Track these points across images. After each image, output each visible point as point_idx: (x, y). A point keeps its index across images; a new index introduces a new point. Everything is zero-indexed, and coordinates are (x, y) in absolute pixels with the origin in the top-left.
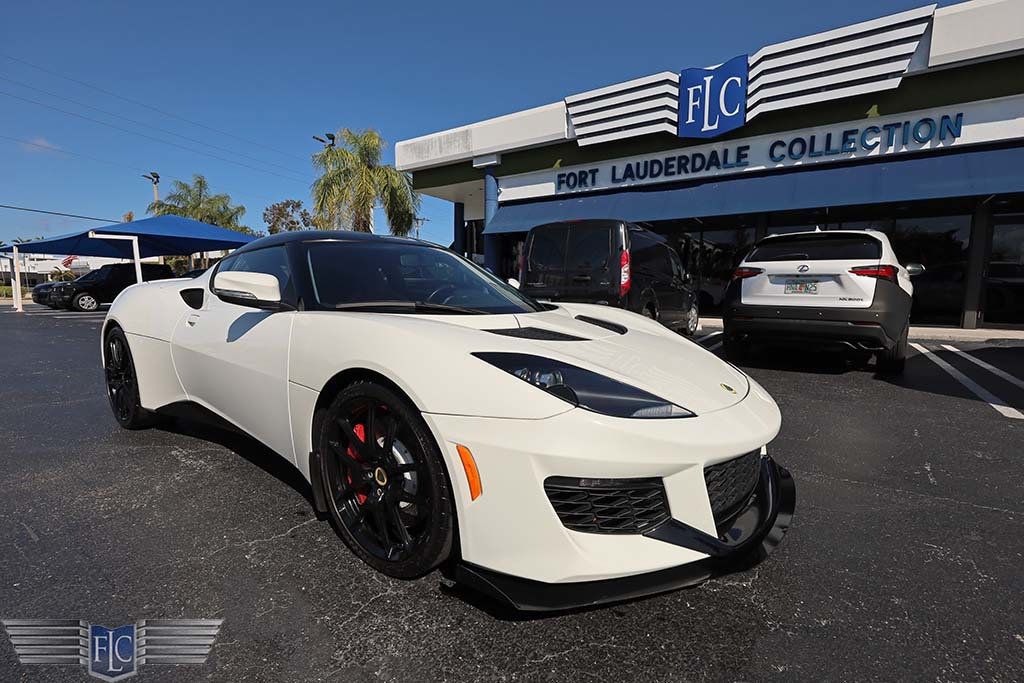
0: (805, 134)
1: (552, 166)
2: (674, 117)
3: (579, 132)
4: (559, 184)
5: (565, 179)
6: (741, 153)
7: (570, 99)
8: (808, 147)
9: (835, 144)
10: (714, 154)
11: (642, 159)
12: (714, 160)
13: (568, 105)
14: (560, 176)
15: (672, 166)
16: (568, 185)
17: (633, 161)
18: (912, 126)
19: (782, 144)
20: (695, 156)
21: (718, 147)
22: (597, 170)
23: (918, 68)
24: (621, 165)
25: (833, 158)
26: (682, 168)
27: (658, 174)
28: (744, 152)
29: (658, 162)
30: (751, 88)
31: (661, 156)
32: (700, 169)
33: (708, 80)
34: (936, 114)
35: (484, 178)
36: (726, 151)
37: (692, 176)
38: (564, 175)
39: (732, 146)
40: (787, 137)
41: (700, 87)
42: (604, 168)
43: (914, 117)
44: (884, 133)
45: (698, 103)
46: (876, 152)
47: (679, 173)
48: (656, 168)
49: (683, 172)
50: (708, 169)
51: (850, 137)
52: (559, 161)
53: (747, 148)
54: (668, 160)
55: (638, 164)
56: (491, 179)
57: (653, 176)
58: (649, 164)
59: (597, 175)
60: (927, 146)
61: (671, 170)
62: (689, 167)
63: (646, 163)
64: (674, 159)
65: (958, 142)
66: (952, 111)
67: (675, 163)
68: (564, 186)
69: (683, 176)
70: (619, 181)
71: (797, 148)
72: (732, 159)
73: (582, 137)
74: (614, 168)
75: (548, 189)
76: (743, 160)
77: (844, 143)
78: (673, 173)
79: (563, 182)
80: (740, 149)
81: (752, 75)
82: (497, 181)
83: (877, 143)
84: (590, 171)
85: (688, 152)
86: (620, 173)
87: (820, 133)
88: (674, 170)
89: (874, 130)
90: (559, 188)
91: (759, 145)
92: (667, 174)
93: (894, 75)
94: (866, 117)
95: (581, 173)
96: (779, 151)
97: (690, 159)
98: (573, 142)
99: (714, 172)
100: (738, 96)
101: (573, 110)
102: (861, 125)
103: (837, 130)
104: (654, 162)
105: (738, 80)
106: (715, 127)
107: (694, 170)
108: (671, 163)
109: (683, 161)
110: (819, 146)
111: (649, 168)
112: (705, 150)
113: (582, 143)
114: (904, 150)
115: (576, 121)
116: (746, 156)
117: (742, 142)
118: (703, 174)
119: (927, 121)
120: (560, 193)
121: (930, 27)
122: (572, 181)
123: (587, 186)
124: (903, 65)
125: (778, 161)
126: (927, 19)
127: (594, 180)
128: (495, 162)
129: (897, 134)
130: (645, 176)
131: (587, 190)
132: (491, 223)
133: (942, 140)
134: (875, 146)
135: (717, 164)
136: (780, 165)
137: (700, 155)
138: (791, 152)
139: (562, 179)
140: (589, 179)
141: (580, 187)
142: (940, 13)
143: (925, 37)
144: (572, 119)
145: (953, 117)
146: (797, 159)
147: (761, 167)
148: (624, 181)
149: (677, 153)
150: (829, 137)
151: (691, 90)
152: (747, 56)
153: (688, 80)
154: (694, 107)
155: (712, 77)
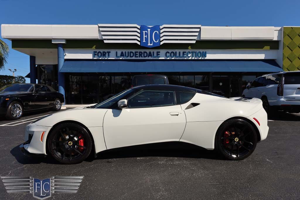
0: (174, 51)
1: (91, 47)
2: (139, 39)
3: (104, 37)
4: (94, 55)
5: (97, 53)
6: (158, 54)
7: (100, 25)
8: (175, 54)
9: (181, 55)
10: (150, 53)
11: (127, 51)
12: (150, 55)
13: (99, 27)
16: (98, 55)
18: (197, 52)
19: (169, 53)
20: (144, 52)
21: (152, 51)
22: (110, 52)
23: (198, 39)
24: (119, 52)
25: (181, 59)
26: (140, 55)
27: (132, 57)
28: (158, 53)
29: (132, 52)
30: (161, 35)
31: (134, 51)
33: (149, 30)
35: (58, 48)
37: (143, 58)
38: (96, 52)
39: (155, 51)
40: (170, 51)
41: (147, 32)
42: (113, 52)
43: (197, 51)
44: (191, 53)
45: (146, 36)
46: (190, 58)
47: (140, 57)
48: (132, 55)
49: (141, 57)
50: (148, 57)
51: (185, 53)
52: (95, 46)
53: (159, 52)
54: (136, 52)
55: (125, 52)
56: (61, 49)
57: (131, 57)
59: (110, 54)
60: (200, 58)
61: (137, 56)
62: (143, 55)
63: (128, 52)
64: (137, 52)
65: (206, 58)
66: (204, 51)
67: (138, 53)
68: (96, 56)
69: (141, 58)
70: (119, 57)
71: (172, 54)
72: (155, 55)
73: (105, 39)
74: (117, 52)
75: (90, 56)
76: (159, 56)
77: (183, 55)
79: (96, 54)
80: (158, 52)
81: (161, 31)
82: (64, 50)
84: (107, 52)
85: (143, 51)
86: (119, 54)
87: (178, 51)
88: (138, 55)
89: (190, 53)
90: (94, 56)
91: (163, 52)
92: (136, 57)
93: (194, 40)
94: (188, 49)
95: (103, 52)
96: (168, 54)
97: (143, 53)
98: (102, 41)
99: (150, 58)
100: (158, 37)
101: (101, 29)
102: (187, 51)
103: (182, 51)
104: (131, 52)
105: (158, 32)
106: (152, 45)
107: (144, 57)
108: (136, 53)
109: (141, 53)
110: (178, 55)
111: (129, 54)
112: (148, 51)
113: (105, 42)
114: (196, 59)
115: (103, 33)
117: (158, 50)
118: (147, 58)
119: (200, 52)
120: (94, 58)
121: (200, 30)
122: (100, 54)
123: (106, 57)
124: (195, 38)
125: (168, 57)
126: (200, 28)
127: (109, 55)
128: (64, 42)
129: (194, 54)
130: (128, 56)
131: (106, 58)
132: (62, 68)
133: (203, 57)
134: (190, 57)
135: (151, 56)
136: (168, 58)
137: (146, 52)
138: (171, 55)
139: (96, 53)
140: (107, 55)
141: (103, 57)
142: (202, 27)
143: (200, 32)
144: (101, 33)
145: (204, 52)
146: (173, 58)
147: (163, 58)
148: (120, 57)
149: (139, 51)
150: (180, 53)
151: (144, 32)
152: (159, 26)
153: (143, 28)
154: (145, 37)
155: (150, 29)
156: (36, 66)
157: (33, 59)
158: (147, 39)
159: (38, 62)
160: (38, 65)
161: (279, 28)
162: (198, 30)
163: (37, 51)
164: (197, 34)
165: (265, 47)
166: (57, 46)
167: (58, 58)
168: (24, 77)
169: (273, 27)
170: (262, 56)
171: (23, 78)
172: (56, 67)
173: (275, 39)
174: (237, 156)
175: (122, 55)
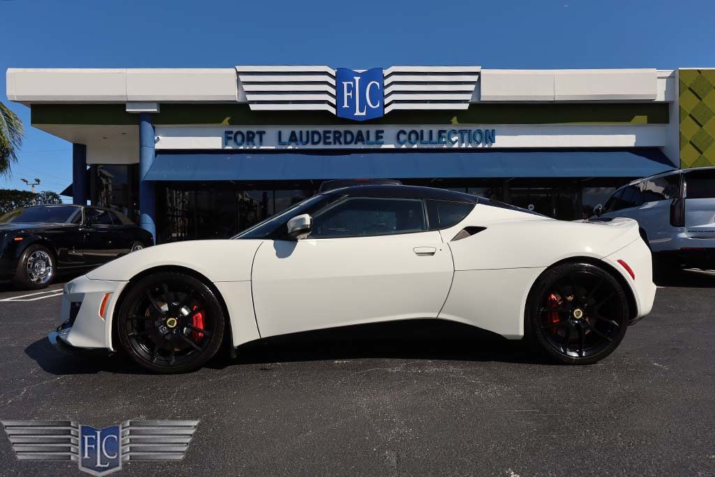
0: (418, 128)
1: (220, 121)
2: (333, 101)
3: (250, 98)
4: (227, 139)
5: (232, 136)
7: (240, 69)
8: (419, 136)
9: (435, 138)
10: (360, 133)
11: (305, 129)
12: (360, 138)
13: (239, 73)
14: (228, 133)
15: (329, 138)
16: (235, 140)
17: (297, 129)
18: (473, 132)
19: (404, 132)
20: (346, 132)
21: (364, 129)
22: (264, 132)
23: (475, 100)
24: (286, 131)
25: (434, 147)
26: (337, 140)
27: (317, 143)
28: (380, 135)
29: (318, 133)
30: (387, 91)
31: (321, 129)
32: (350, 143)
33: (357, 79)
34: (483, 128)
35: (139, 124)
36: (368, 132)
37: (344, 147)
38: (231, 132)
39: (373, 129)
40: (408, 129)
41: (352, 83)
42: (271, 132)
43: (473, 128)
44: (459, 134)
45: (351, 94)
46: (456, 146)
47: (335, 143)
48: (316, 138)
49: (337, 143)
50: (356, 143)
51: (443, 134)
52: (228, 119)
53: (382, 132)
54: (325, 132)
55: (301, 132)
56: (147, 126)
57: (313, 143)
58: (310, 132)
59: (264, 137)
60: (480, 146)
61: (328, 141)
62: (342, 140)
63: (308, 132)
64: (329, 132)
65: (494, 145)
66: (490, 127)
67: (331, 135)
68: (232, 142)
69: (337, 146)
70: (284, 144)
71: (413, 137)
72: (372, 138)
73: (253, 102)
74: (280, 133)
75: (215, 142)
76: (381, 140)
77: (439, 138)
78: (330, 143)
79: (230, 138)
80: (378, 132)
81: (387, 82)
82: (154, 128)
83: (456, 141)
84: (258, 132)
85: (342, 129)
86: (285, 138)
87: (426, 129)
88: (331, 140)
89: (455, 132)
90: (225, 143)
91: (390, 131)
92: (325, 143)
93: (465, 101)
94: (451, 123)
95: (248, 133)
96: (403, 137)
97: (343, 133)
98: (246, 105)
99: (360, 146)
100: (378, 95)
101: (243, 78)
102: (448, 128)
103: (435, 129)
104: (314, 133)
105: (378, 84)
106: (364, 114)
107: (346, 143)
108: (327, 135)
109: (337, 135)
110: (426, 138)
111: (310, 137)
112: (354, 129)
113: (253, 107)
114: (470, 146)
115: (247, 88)
116: (382, 137)
117: (380, 128)
118: (352, 146)
119: (479, 131)
120: (227, 148)
121: (479, 78)
122: (239, 138)
123: (254, 145)
124: (468, 97)
125: (402, 144)
126: (478, 74)
127: (261, 140)
128: (156, 110)
129: (466, 136)
130: (307, 142)
131: (255, 148)
132: (149, 170)
133: (487, 143)
134: (456, 142)
135: (362, 140)
136: (404, 146)
137: (350, 132)
138: (410, 138)
139: (230, 135)
140: (257, 139)
141: (248, 145)
142: (484, 72)
143: (478, 83)
144: (244, 86)
145: (490, 131)
146: (414, 144)
147: (392, 146)
148: (289, 145)
149: (332, 128)
150: (431, 132)
151: (345, 84)
152: (382, 69)
153: (342, 76)
154: (348, 97)
155: (359, 78)
156: (88, 167)
157: (80, 152)
158: (351, 101)
159: (92, 159)
160: (91, 165)
161: (668, 73)
162: (475, 78)
163: (89, 132)
164: (472, 88)
165: (636, 117)
166: (138, 118)
167: (141, 146)
168: (58, 192)
169: (654, 70)
170: (628, 140)
171: (55, 196)
172: (135, 169)
173: (660, 98)
174: (580, 354)
175: (293, 138)
